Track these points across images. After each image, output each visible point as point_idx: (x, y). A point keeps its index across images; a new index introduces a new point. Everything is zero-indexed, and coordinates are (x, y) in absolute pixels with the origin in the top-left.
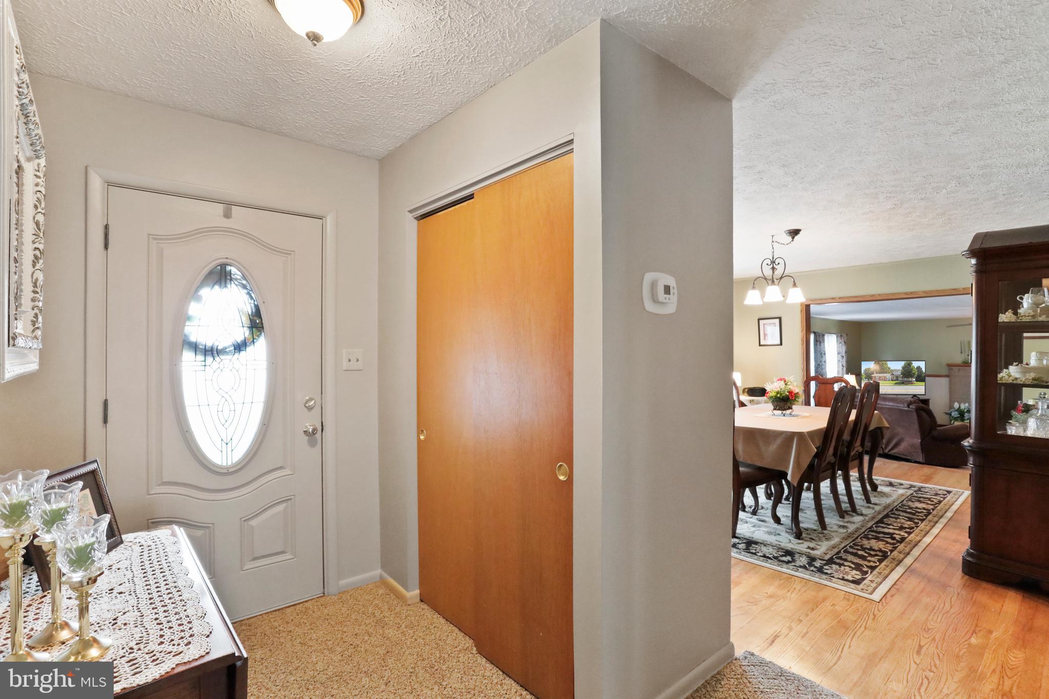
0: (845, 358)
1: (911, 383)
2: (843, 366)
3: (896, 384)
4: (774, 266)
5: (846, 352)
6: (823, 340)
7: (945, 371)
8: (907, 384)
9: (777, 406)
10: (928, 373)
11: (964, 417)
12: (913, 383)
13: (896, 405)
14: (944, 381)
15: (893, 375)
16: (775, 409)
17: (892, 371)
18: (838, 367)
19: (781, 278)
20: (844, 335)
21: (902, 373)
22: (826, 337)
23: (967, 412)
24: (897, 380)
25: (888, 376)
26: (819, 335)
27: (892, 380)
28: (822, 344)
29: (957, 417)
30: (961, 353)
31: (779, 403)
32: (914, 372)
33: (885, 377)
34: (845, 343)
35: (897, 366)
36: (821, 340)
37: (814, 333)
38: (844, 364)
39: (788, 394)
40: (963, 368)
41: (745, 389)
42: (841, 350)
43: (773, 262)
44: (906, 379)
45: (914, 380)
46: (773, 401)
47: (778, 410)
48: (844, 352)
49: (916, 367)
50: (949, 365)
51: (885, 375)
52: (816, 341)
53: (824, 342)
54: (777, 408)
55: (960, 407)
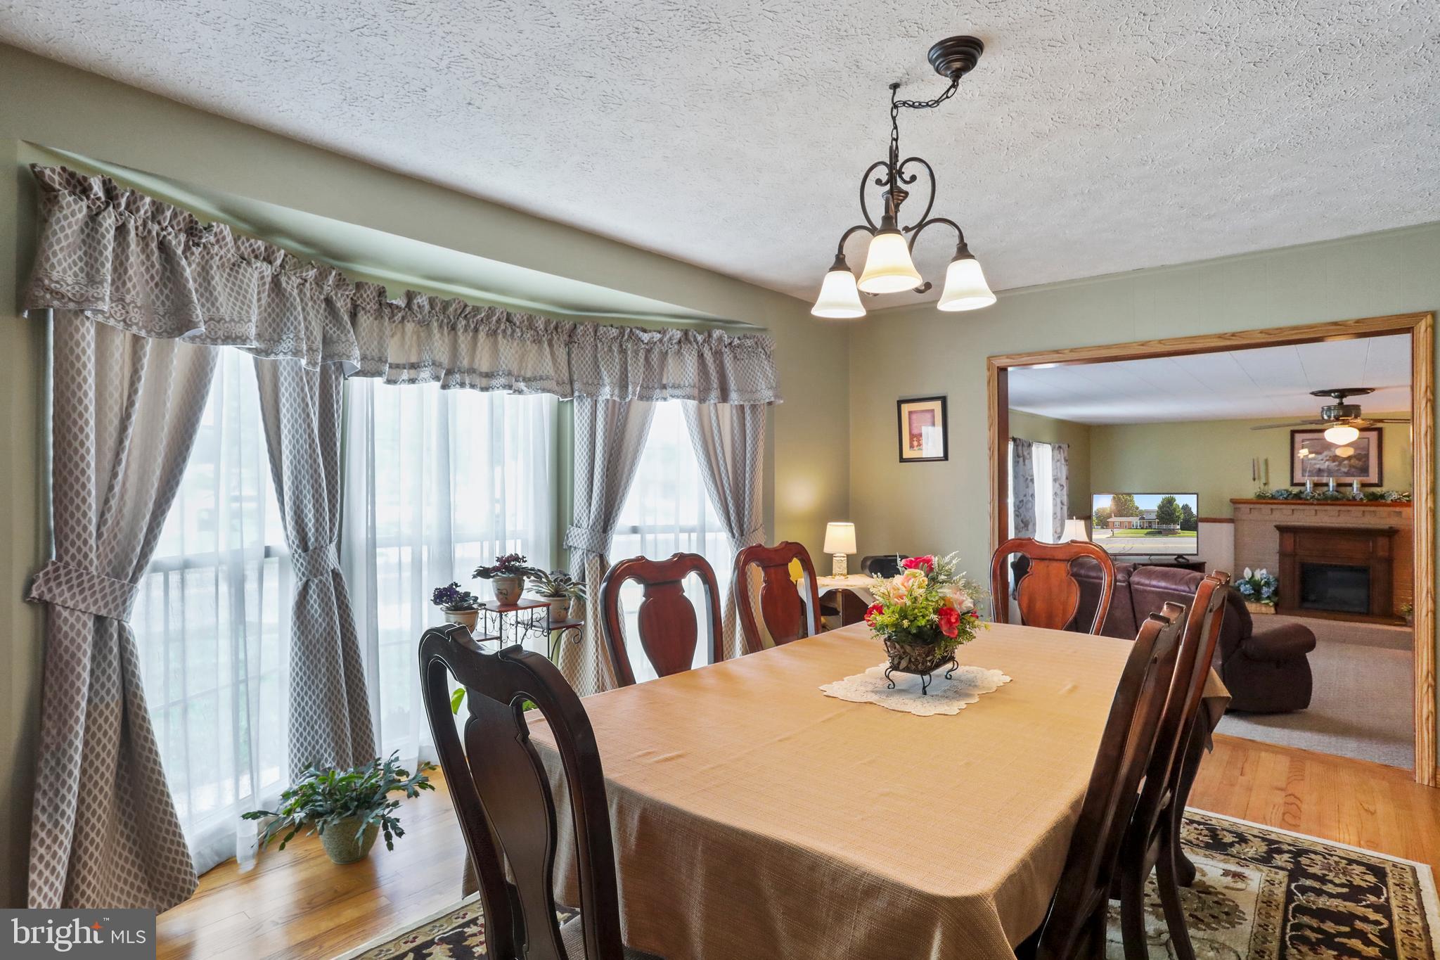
0: (1065, 489)
1: (1172, 532)
2: (1062, 503)
3: (1148, 533)
4: (900, 183)
5: (1067, 478)
6: (1030, 454)
7: (1227, 512)
8: (1167, 535)
9: (901, 658)
10: (1202, 515)
11: (1261, 593)
12: (1176, 533)
13: (1174, 587)
14: (1227, 528)
15: (1143, 518)
16: (895, 667)
17: (1141, 512)
18: (1055, 505)
19: (921, 226)
20: (1065, 446)
21: (1159, 517)
22: (1034, 448)
23: (1264, 585)
24: (1150, 527)
25: (1135, 520)
26: (1023, 445)
27: (1142, 528)
28: (1027, 461)
29: (1250, 595)
30: (1254, 479)
31: (908, 649)
32: (1177, 514)
33: (1130, 522)
34: (1066, 460)
35: (1149, 503)
36: (1025, 453)
37: (1014, 440)
38: (1065, 499)
39: (935, 617)
40: (1258, 506)
41: (865, 559)
42: (1059, 474)
43: (895, 171)
44: (1164, 526)
45: (1178, 527)
46: (889, 639)
47: (907, 670)
48: (1064, 477)
49: (1181, 506)
50: (1235, 502)
51: (1130, 519)
52: (1017, 455)
53: (1031, 457)
54: (904, 664)
55: (1253, 576)
